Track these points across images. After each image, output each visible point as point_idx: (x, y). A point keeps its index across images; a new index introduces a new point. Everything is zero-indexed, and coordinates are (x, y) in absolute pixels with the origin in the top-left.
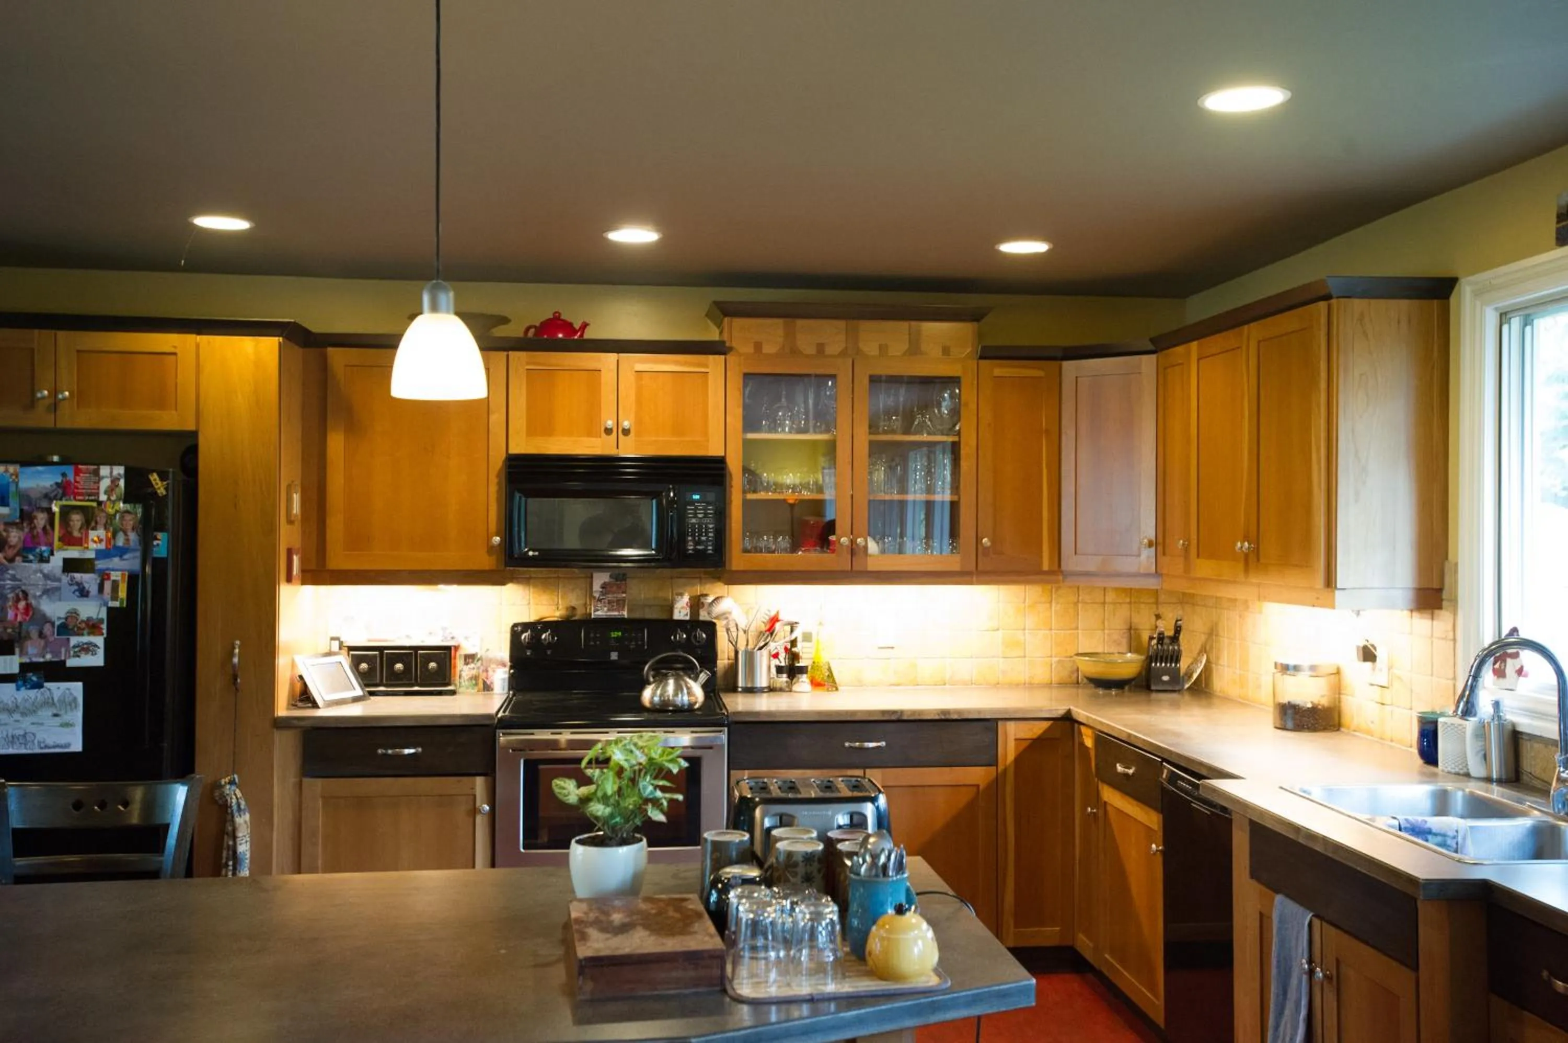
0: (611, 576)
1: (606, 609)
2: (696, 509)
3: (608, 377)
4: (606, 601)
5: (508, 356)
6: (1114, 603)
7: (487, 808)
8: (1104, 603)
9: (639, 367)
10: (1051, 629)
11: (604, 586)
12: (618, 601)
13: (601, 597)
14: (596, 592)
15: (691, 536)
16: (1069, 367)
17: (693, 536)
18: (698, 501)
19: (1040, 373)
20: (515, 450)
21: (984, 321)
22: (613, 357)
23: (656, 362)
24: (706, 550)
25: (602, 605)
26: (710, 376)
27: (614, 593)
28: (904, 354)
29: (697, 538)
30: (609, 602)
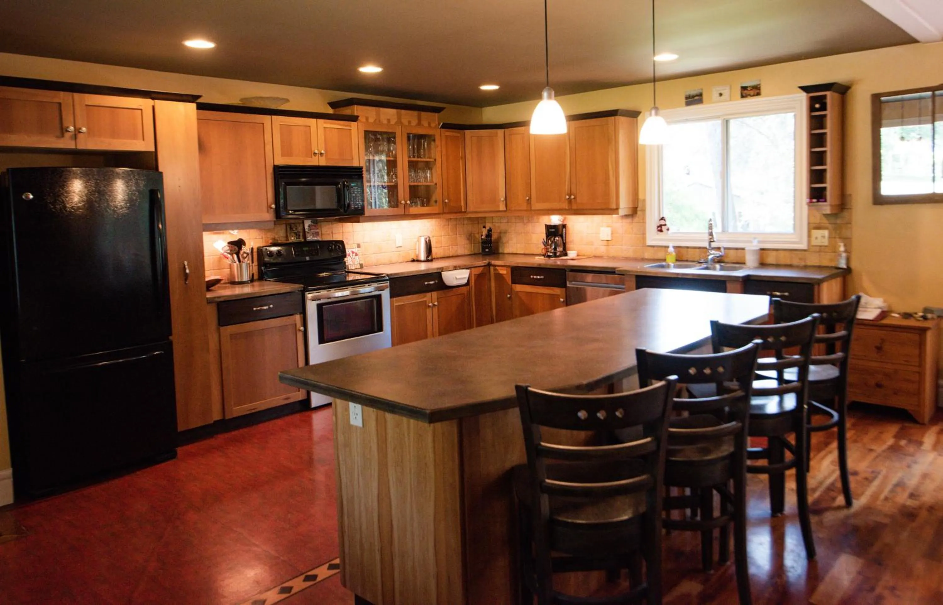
0: (311, 222)
1: (311, 237)
2: (354, 190)
3: (313, 129)
4: (311, 233)
5: (271, 118)
6: (467, 224)
7: (302, 328)
8: (464, 224)
9: (325, 125)
10: (449, 235)
11: (309, 226)
12: (316, 233)
13: (309, 231)
14: (307, 229)
15: (353, 202)
16: (468, 132)
17: (354, 202)
18: (354, 186)
19: (459, 135)
20: (277, 163)
21: (442, 112)
22: (314, 120)
23: (331, 123)
24: (358, 207)
25: (310, 235)
26: (352, 131)
27: (313, 229)
28: (416, 125)
29: (355, 203)
30: (312, 233)
